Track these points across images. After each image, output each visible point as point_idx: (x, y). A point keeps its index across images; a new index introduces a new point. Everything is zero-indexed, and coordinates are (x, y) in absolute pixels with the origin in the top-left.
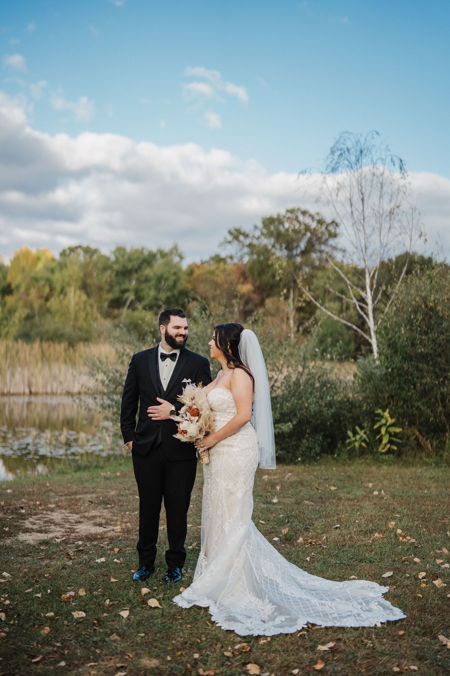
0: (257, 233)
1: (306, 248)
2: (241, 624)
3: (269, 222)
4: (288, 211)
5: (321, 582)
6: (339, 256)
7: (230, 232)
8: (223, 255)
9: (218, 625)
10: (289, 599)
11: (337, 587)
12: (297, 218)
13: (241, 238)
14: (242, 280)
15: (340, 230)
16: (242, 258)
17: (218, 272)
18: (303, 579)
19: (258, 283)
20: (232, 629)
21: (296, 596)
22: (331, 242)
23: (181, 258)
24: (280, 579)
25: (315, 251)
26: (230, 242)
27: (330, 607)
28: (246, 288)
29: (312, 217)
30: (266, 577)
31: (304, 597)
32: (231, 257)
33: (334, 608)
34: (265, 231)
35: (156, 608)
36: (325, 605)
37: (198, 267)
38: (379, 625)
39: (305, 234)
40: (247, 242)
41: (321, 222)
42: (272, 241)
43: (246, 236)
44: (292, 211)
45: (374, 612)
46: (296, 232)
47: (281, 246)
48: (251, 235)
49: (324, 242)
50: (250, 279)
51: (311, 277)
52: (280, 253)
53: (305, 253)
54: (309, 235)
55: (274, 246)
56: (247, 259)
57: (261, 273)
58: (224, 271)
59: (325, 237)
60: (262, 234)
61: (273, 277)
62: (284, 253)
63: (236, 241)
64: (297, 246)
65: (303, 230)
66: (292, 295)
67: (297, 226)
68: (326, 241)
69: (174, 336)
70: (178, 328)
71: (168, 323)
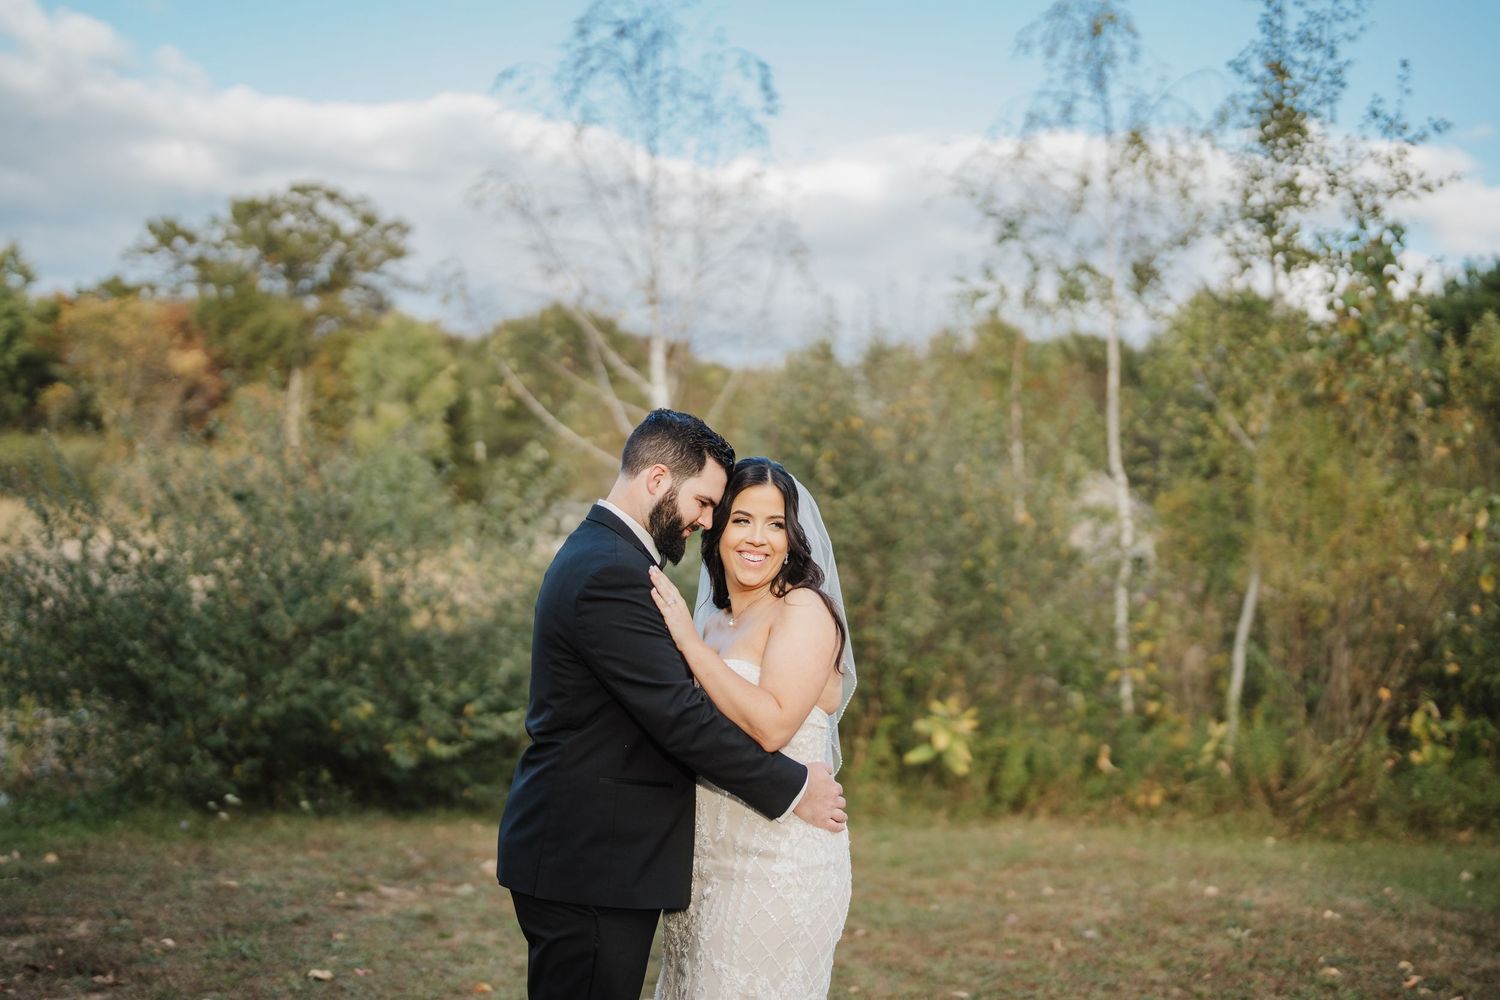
0: (217, 235)
1: (332, 276)
3: (247, 211)
4: (295, 189)
6: (404, 303)
7: (152, 228)
8: (131, 278)
12: (311, 209)
13: (180, 242)
14: (178, 340)
15: (410, 242)
16: (176, 291)
17: (121, 318)
19: (217, 350)
22: (392, 266)
23: (28, 278)
25: (353, 286)
26: (151, 251)
28: (189, 361)
32: (152, 288)
34: (236, 229)
37: (71, 303)
39: (327, 246)
40: (192, 252)
41: (369, 220)
42: (254, 252)
43: (191, 239)
44: (302, 190)
46: (311, 239)
47: (275, 268)
48: (202, 235)
49: (374, 267)
50: (199, 340)
51: (344, 344)
52: (272, 283)
53: (328, 288)
54: (339, 247)
55: (256, 267)
56: (191, 292)
57: (225, 328)
58: (136, 316)
59: (377, 254)
60: (229, 237)
61: (256, 337)
62: (281, 286)
63: (166, 249)
64: (312, 273)
65: (326, 236)
66: (298, 381)
67: (312, 226)
68: (379, 263)
69: (686, 523)
70: (704, 504)
71: (691, 474)
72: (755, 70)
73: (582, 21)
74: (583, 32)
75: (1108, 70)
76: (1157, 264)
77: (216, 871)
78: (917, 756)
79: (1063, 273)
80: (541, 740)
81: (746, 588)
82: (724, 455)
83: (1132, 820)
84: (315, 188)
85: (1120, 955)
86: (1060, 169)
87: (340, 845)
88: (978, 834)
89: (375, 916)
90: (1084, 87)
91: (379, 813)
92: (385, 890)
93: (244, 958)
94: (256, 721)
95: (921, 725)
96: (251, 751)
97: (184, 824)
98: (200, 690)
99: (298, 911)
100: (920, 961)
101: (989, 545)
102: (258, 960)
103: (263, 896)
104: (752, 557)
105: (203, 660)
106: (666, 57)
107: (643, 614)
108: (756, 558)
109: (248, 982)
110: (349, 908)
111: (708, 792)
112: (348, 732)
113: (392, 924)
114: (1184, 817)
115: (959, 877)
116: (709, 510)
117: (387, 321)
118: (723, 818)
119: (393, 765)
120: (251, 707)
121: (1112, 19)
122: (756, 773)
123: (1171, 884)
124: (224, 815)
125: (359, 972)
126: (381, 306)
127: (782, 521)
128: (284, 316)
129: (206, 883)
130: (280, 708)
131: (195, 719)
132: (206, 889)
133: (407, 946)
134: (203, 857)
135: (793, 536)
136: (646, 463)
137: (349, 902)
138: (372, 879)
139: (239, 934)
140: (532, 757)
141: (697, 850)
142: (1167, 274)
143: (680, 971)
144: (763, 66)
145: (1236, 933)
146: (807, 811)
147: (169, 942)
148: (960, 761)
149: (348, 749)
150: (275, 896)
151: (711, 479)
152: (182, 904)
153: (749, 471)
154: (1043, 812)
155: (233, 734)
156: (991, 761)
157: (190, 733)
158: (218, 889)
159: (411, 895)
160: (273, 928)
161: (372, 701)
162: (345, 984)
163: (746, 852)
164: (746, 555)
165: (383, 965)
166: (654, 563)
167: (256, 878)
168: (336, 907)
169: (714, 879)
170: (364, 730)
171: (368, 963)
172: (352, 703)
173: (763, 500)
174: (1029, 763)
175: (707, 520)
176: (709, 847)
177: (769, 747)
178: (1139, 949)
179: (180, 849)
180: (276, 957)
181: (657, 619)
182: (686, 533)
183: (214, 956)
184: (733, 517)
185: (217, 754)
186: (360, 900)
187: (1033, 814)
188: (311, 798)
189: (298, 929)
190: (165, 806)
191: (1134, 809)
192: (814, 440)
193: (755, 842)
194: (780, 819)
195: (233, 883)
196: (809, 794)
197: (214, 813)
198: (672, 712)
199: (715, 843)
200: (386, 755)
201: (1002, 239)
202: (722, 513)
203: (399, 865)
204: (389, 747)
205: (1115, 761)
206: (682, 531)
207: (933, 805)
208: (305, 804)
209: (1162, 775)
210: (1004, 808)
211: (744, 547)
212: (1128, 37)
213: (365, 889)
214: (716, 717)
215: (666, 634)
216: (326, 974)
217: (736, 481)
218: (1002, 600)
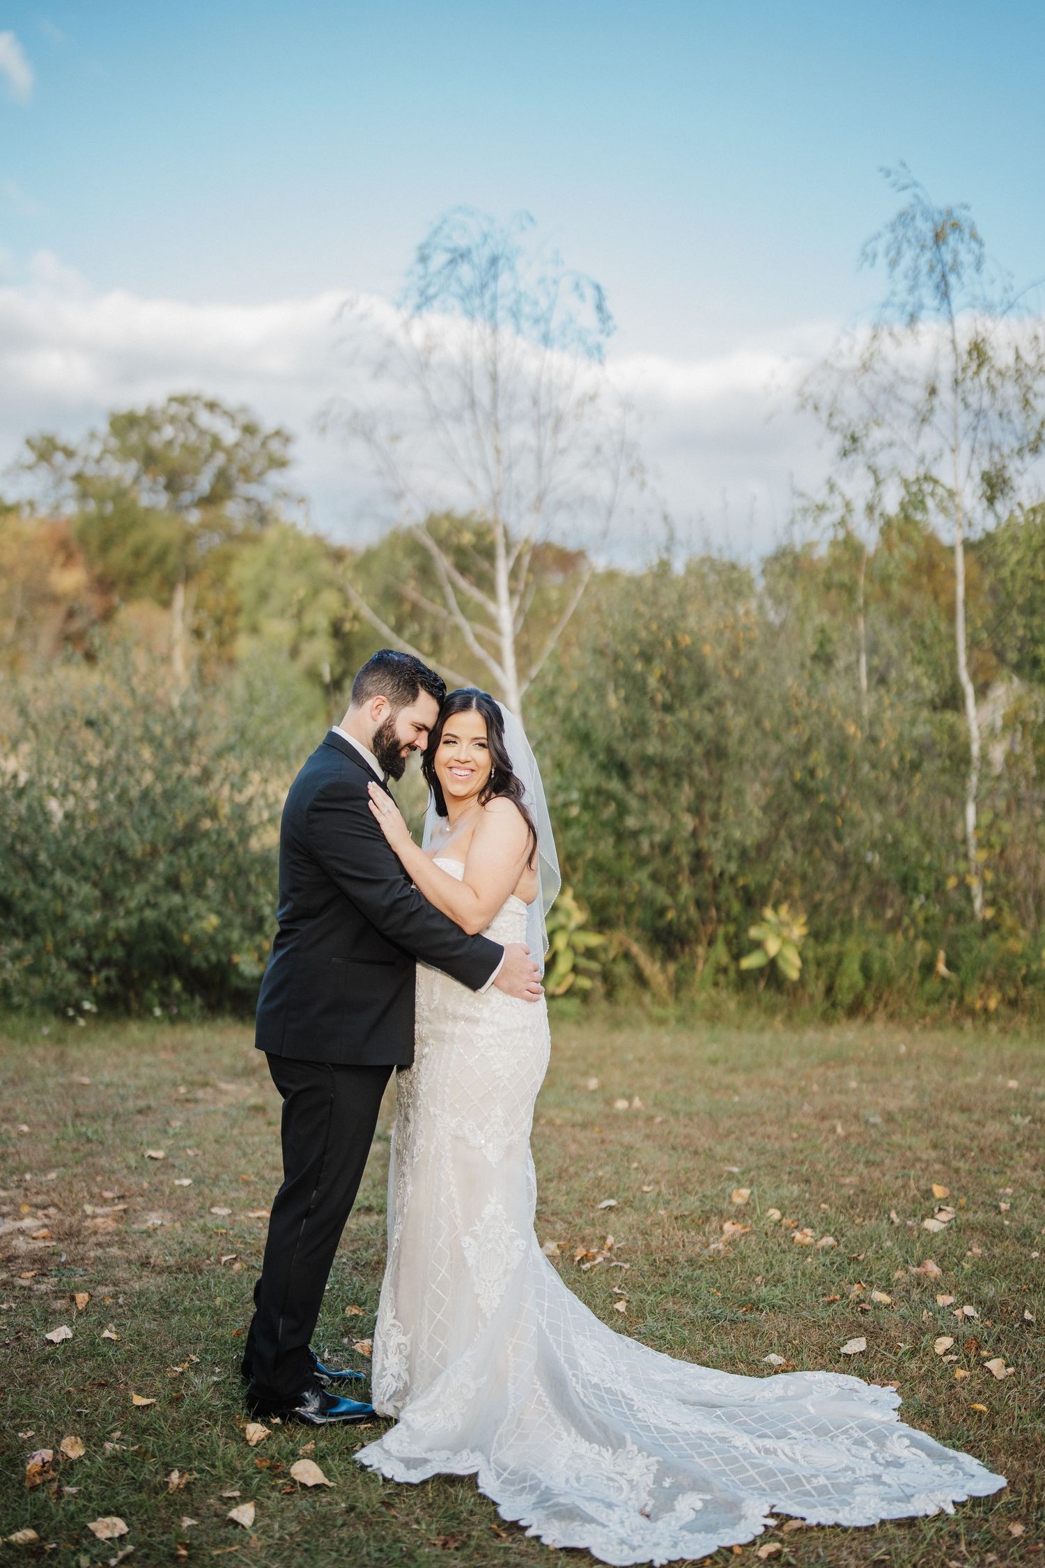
0: (96, 450)
1: (213, 489)
2: (599, 1528)
3: (125, 423)
4: (172, 399)
5: (715, 1381)
6: (290, 515)
7: (30, 444)
9: (530, 1533)
10: (675, 1440)
11: (767, 1394)
12: (191, 419)
13: (59, 457)
14: (60, 558)
15: (293, 451)
16: (57, 507)
18: (667, 1377)
19: (99, 569)
20: (581, 1544)
21: (687, 1428)
22: (274, 477)
24: (629, 1386)
25: (235, 498)
26: (30, 468)
27: (790, 1459)
28: (70, 580)
29: (230, 415)
30: (596, 1386)
31: (709, 1429)
32: (31, 504)
33: (802, 1462)
34: (114, 443)
35: (318, 1487)
36: (775, 1453)
38: (951, 1510)
39: (209, 457)
40: (72, 468)
41: (250, 430)
42: (133, 466)
43: (69, 454)
44: (182, 400)
45: (908, 1467)
46: (191, 451)
47: (155, 482)
48: (82, 452)
49: (258, 478)
50: (80, 558)
51: (227, 559)
52: (151, 497)
53: (210, 501)
54: (220, 459)
55: (136, 480)
56: (71, 509)
57: (106, 544)
58: (17, 536)
59: (258, 466)
60: (105, 451)
61: (137, 554)
62: (162, 500)
63: (44, 464)
64: (193, 485)
65: (207, 447)
66: (180, 598)
67: (193, 437)
68: (261, 474)
69: (403, 743)
70: (419, 730)
71: (406, 703)
72: (590, 293)
73: (422, 247)
74: (423, 259)
75: (952, 279)
76: (1010, 472)
77: (72, 1070)
78: (751, 962)
79: (906, 484)
80: (286, 927)
81: (458, 798)
82: (436, 687)
83: (968, 1024)
84: (197, 398)
85: (896, 1138)
86: (904, 381)
87: (188, 1047)
88: (812, 1036)
89: (212, 1108)
90: (928, 297)
91: (229, 1020)
92: (223, 1086)
93: (89, 1140)
94: (111, 935)
95: (754, 932)
96: (106, 962)
97: (46, 1031)
98: (58, 907)
99: (142, 1103)
100: (704, 1142)
101: (817, 756)
102: (102, 1143)
103: (111, 1091)
104: (459, 772)
105: (58, 877)
106: (505, 281)
107: (363, 821)
108: (463, 773)
109: (90, 1159)
110: (188, 1101)
111: (425, 970)
112: (196, 942)
113: (225, 1114)
114: (1021, 1020)
115: (773, 1074)
116: (425, 734)
117: (271, 534)
118: (437, 989)
119: (240, 975)
120: (105, 922)
121: (956, 226)
122: (456, 953)
123: (975, 1079)
124: (82, 1022)
125: (190, 1152)
126: (263, 517)
127: (484, 741)
128: (165, 532)
129: (61, 1080)
130: (134, 921)
131: (54, 934)
132: (62, 1085)
133: (236, 1132)
134: (61, 1058)
135: (494, 754)
136: (369, 695)
137: (190, 1096)
138: (213, 1077)
139: (85, 1121)
140: (280, 941)
141: (417, 1018)
142: (1017, 481)
143: (407, 1119)
144: (598, 288)
145: (1018, 1120)
146: (504, 983)
147: (25, 1128)
148: (792, 968)
149: (197, 959)
150: (121, 1091)
151: (425, 708)
152: (38, 1097)
153: (458, 700)
154: (881, 1016)
155: (90, 948)
156: (831, 968)
157: (50, 946)
158: (71, 1085)
159: (248, 1090)
160: (116, 1117)
161: (219, 913)
162: (177, 1163)
163: (455, 1018)
164: (454, 771)
165: (211, 1147)
166: (375, 778)
167: (106, 1076)
168: (177, 1100)
169: (431, 1041)
170: (212, 941)
171: (198, 1146)
172: (199, 917)
173: (468, 724)
174: (866, 969)
175: (422, 742)
176: (426, 1014)
177: (470, 930)
178: (915, 1133)
179: (40, 1051)
180: (118, 1141)
181: (374, 825)
182: (403, 754)
183: (63, 1139)
184: (444, 739)
185: (74, 965)
186: (200, 1094)
187: (869, 1019)
188: (163, 1006)
189: (140, 1118)
190: (31, 1014)
191: (972, 1013)
192: (647, 658)
193: (461, 1010)
194: (482, 990)
195: (86, 1080)
196: (505, 970)
197: (72, 1020)
198: (386, 902)
199: (431, 1011)
200: (236, 966)
201: (845, 454)
202: (435, 736)
203: (240, 1065)
204: (236, 958)
205: (949, 964)
206: (399, 751)
207: (772, 1011)
208: (158, 1012)
209: (1000, 980)
210: (840, 1013)
211: (453, 764)
212: (974, 245)
213: (205, 1085)
214: (422, 907)
215: (382, 838)
216: (160, 1154)
217: (446, 709)
218: (834, 810)
